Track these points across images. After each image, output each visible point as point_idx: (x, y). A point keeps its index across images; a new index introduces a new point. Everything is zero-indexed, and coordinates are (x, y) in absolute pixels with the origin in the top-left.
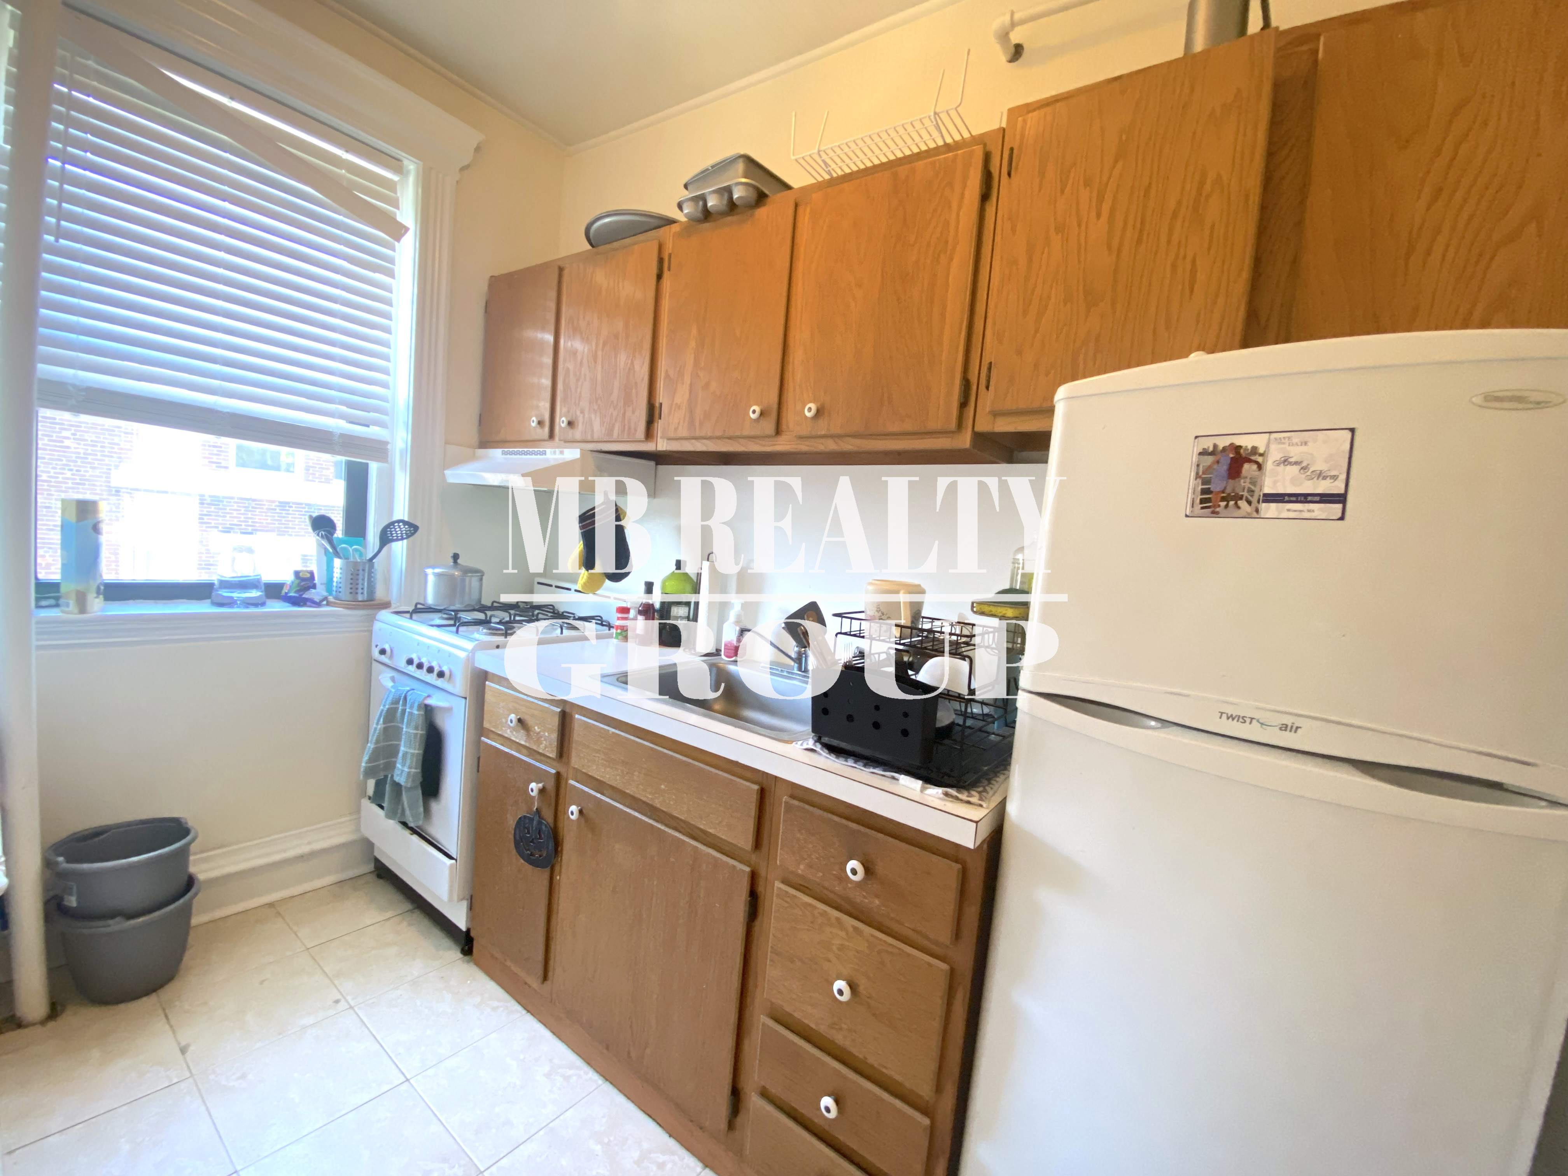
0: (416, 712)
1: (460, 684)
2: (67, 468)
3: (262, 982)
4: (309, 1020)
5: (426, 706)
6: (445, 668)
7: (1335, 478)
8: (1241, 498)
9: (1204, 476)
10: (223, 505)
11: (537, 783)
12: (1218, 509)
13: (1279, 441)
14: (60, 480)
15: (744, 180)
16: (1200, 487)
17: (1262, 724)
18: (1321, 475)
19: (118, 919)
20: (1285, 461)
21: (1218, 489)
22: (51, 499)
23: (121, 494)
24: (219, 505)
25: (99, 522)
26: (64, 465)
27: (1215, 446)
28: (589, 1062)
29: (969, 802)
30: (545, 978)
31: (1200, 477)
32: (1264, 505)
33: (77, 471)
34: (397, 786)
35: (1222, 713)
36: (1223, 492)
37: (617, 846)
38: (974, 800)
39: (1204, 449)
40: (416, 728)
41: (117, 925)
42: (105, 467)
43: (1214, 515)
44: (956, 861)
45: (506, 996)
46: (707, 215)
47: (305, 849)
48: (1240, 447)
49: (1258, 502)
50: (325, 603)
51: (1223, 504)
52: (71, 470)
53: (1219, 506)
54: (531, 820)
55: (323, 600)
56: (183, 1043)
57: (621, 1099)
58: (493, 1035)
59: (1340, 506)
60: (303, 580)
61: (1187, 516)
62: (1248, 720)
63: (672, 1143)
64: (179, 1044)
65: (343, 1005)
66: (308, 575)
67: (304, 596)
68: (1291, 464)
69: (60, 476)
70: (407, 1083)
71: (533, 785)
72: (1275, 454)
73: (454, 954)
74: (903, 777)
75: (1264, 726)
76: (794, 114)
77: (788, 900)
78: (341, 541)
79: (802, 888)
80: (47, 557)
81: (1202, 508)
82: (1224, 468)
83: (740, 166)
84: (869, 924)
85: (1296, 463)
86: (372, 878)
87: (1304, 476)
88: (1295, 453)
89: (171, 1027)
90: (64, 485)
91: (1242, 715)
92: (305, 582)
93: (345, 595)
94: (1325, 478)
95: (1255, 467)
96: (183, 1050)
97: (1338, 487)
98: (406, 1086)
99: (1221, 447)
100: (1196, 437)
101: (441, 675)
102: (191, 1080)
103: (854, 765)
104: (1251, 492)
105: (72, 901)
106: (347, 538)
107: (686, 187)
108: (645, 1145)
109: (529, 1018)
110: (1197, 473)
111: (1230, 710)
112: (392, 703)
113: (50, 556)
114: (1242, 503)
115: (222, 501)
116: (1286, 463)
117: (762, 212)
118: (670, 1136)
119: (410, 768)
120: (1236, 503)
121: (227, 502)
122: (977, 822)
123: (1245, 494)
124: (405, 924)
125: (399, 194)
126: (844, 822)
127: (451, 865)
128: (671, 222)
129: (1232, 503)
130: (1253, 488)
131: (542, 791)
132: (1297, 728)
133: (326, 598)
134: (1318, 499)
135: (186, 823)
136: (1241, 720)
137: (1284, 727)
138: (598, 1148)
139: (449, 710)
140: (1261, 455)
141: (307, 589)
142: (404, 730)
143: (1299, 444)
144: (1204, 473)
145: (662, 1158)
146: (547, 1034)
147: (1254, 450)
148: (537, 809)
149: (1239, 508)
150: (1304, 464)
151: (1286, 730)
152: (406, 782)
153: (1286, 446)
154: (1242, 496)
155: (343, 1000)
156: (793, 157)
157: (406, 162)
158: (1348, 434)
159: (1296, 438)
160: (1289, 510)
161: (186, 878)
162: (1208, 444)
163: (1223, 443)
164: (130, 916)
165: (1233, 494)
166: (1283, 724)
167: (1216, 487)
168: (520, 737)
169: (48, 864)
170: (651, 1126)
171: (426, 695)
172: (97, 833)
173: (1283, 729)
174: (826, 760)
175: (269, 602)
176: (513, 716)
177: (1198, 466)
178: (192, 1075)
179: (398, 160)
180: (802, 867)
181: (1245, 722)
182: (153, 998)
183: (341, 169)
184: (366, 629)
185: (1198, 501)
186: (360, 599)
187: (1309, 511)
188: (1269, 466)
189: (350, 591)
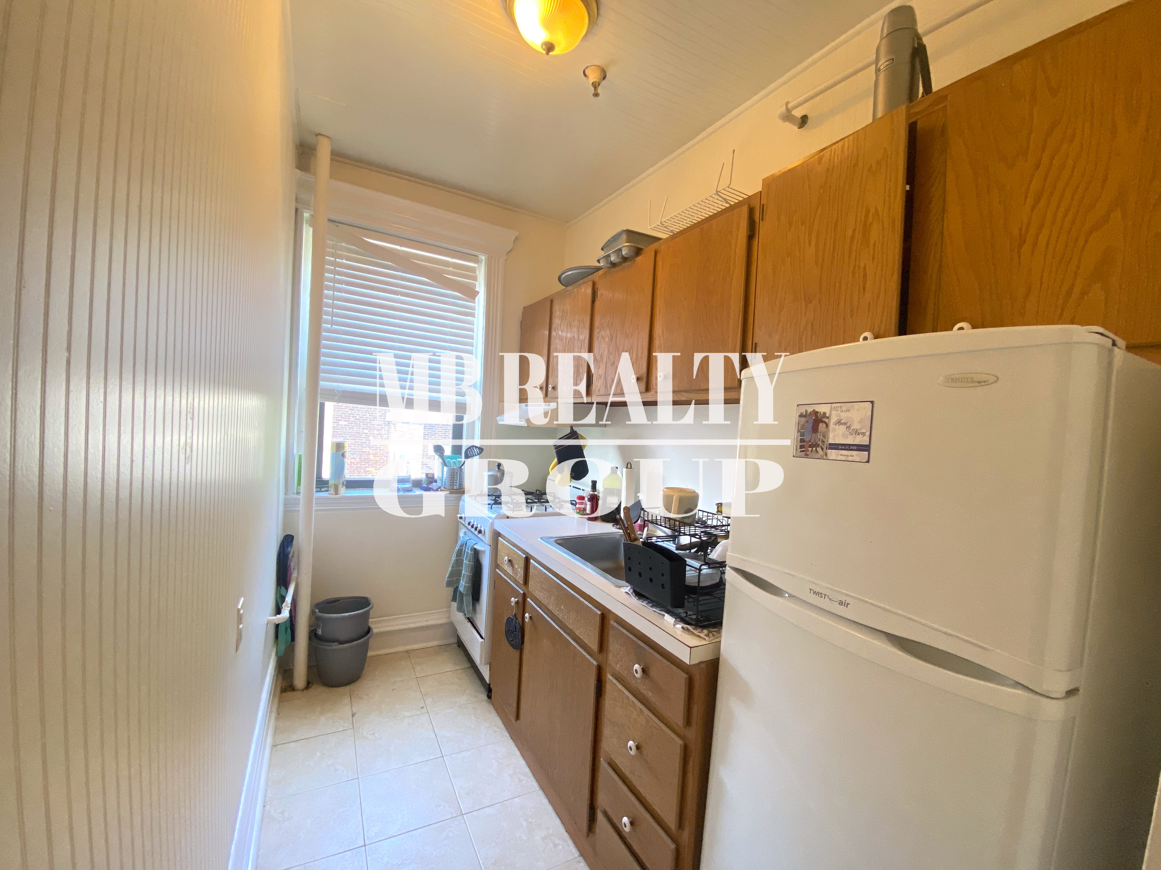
0: (470, 552)
1: (487, 538)
2: (367, 412)
3: (393, 690)
4: (408, 714)
5: (475, 549)
6: (482, 529)
7: (864, 434)
8: (818, 446)
9: (801, 431)
10: (435, 429)
11: (515, 598)
12: (808, 453)
13: (836, 409)
14: (364, 418)
15: (627, 244)
16: (800, 438)
17: (830, 599)
18: (857, 432)
19: (336, 643)
20: (839, 422)
21: (807, 440)
22: (360, 429)
23: (390, 425)
24: (433, 429)
25: (345, 452)
26: (366, 411)
27: (806, 411)
28: (534, 776)
29: (699, 636)
30: (518, 717)
31: (800, 432)
32: (829, 450)
33: (372, 413)
34: (462, 595)
35: (811, 590)
36: (810, 441)
37: (544, 640)
38: (702, 635)
39: (801, 413)
40: (469, 561)
41: (336, 646)
42: (384, 411)
43: (806, 457)
44: (687, 673)
45: (503, 726)
46: (614, 265)
47: (424, 624)
48: (818, 412)
49: (827, 449)
50: (439, 490)
51: (810, 449)
52: (369, 413)
53: (808, 451)
54: (512, 619)
55: (439, 488)
56: (354, 711)
57: (545, 801)
58: (489, 746)
59: (867, 453)
60: (429, 478)
61: (794, 456)
62: (823, 596)
63: (566, 835)
64: (352, 711)
65: (424, 710)
66: (432, 476)
67: (429, 486)
68: (842, 424)
69: (365, 416)
70: (442, 758)
71: (513, 598)
72: (834, 419)
73: (484, 697)
74: (666, 615)
75: (831, 601)
76: (649, 202)
77: (612, 685)
78: (449, 457)
79: (620, 680)
80: (357, 459)
81: (801, 451)
82: (810, 426)
83: (624, 237)
84: (649, 709)
85: (845, 424)
86: (456, 646)
87: (848, 432)
88: (844, 416)
89: (351, 703)
90: (366, 421)
91: (820, 592)
92: (431, 479)
93: (447, 486)
94: (859, 434)
95: (824, 425)
96: (353, 715)
97: (864, 441)
98: (441, 759)
99: (809, 412)
100: (798, 405)
101: (480, 532)
102: (353, 730)
103: (646, 605)
104: (823, 442)
105: (320, 632)
106: (452, 455)
107: (602, 249)
108: (551, 831)
109: (511, 742)
110: (798, 429)
111: (817, 590)
112: (460, 546)
113: (358, 458)
114: (819, 449)
115: (434, 427)
116: (840, 424)
117: (639, 259)
118: (566, 831)
119: (466, 583)
120: (816, 449)
121: (437, 427)
122: (691, 648)
123: (820, 443)
124: (464, 675)
125: (477, 273)
126: (635, 639)
127: (482, 642)
128: (598, 269)
129: (814, 449)
130: (824, 440)
131: (517, 603)
132: (848, 604)
133: (440, 488)
134: (855, 448)
135: (370, 600)
136: (820, 595)
137: (841, 603)
138: (525, 824)
139: (484, 552)
140: (828, 418)
141: (432, 483)
142: (464, 561)
143: (846, 411)
144: (801, 429)
145: (557, 841)
146: (518, 753)
147: (825, 413)
148: (515, 614)
149: (817, 452)
150: (848, 425)
151: (842, 605)
152: (464, 591)
153: (839, 412)
154: (819, 444)
155: (425, 707)
156: (649, 228)
157: (480, 256)
158: (869, 405)
159: (845, 407)
160: (841, 455)
161: (367, 628)
162: (803, 410)
163: (810, 409)
164: (341, 643)
165: (815, 443)
166: (840, 601)
167: (807, 438)
168: (509, 570)
169: (313, 612)
170: (557, 821)
171: (475, 542)
172: (336, 601)
173: (841, 604)
174: (634, 601)
175: (414, 489)
176: (506, 558)
177: (799, 424)
178: (353, 727)
179: (477, 256)
180: (618, 666)
181: (822, 597)
182: (348, 688)
183: (450, 268)
184: (454, 504)
185: (799, 447)
186: (455, 488)
187: (851, 456)
188: (832, 426)
189: (450, 484)
